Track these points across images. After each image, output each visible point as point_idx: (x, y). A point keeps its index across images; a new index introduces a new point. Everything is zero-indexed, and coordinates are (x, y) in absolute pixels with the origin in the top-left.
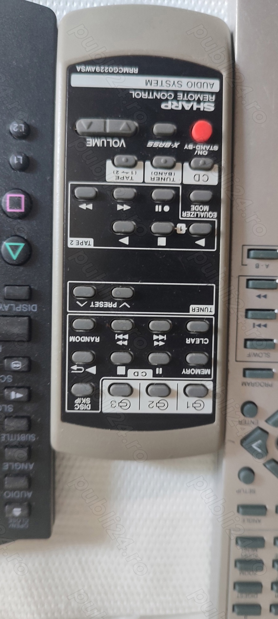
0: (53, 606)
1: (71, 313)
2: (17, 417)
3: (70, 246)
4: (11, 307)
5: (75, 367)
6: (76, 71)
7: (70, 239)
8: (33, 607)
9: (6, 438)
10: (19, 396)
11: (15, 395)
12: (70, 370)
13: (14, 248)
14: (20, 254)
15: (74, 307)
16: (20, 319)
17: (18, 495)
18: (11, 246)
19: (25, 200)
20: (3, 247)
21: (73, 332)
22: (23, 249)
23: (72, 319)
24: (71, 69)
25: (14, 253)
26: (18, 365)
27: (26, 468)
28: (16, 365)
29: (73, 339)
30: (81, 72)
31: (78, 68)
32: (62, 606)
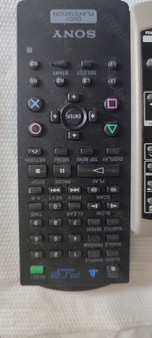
0: (126, 320)
1: (147, 160)
2: (113, 218)
3: (145, 125)
4: (109, 159)
5: (149, 189)
6: (145, 34)
7: (145, 122)
8: (116, 321)
9: (107, 229)
10: (115, 206)
11: (113, 206)
12: (147, 190)
13: (112, 128)
14: (115, 131)
15: (148, 157)
16: (115, 165)
17: (113, 260)
18: (110, 127)
19: (118, 103)
20: (105, 127)
21: (148, 171)
22: (116, 128)
23: (147, 163)
24: (143, 33)
25: (112, 130)
26: (114, 190)
27: (117, 245)
28: (113, 190)
29: (148, 174)
30: (147, 35)
31: (146, 33)
32: (131, 320)
